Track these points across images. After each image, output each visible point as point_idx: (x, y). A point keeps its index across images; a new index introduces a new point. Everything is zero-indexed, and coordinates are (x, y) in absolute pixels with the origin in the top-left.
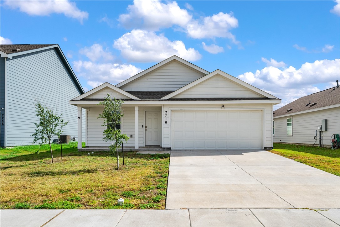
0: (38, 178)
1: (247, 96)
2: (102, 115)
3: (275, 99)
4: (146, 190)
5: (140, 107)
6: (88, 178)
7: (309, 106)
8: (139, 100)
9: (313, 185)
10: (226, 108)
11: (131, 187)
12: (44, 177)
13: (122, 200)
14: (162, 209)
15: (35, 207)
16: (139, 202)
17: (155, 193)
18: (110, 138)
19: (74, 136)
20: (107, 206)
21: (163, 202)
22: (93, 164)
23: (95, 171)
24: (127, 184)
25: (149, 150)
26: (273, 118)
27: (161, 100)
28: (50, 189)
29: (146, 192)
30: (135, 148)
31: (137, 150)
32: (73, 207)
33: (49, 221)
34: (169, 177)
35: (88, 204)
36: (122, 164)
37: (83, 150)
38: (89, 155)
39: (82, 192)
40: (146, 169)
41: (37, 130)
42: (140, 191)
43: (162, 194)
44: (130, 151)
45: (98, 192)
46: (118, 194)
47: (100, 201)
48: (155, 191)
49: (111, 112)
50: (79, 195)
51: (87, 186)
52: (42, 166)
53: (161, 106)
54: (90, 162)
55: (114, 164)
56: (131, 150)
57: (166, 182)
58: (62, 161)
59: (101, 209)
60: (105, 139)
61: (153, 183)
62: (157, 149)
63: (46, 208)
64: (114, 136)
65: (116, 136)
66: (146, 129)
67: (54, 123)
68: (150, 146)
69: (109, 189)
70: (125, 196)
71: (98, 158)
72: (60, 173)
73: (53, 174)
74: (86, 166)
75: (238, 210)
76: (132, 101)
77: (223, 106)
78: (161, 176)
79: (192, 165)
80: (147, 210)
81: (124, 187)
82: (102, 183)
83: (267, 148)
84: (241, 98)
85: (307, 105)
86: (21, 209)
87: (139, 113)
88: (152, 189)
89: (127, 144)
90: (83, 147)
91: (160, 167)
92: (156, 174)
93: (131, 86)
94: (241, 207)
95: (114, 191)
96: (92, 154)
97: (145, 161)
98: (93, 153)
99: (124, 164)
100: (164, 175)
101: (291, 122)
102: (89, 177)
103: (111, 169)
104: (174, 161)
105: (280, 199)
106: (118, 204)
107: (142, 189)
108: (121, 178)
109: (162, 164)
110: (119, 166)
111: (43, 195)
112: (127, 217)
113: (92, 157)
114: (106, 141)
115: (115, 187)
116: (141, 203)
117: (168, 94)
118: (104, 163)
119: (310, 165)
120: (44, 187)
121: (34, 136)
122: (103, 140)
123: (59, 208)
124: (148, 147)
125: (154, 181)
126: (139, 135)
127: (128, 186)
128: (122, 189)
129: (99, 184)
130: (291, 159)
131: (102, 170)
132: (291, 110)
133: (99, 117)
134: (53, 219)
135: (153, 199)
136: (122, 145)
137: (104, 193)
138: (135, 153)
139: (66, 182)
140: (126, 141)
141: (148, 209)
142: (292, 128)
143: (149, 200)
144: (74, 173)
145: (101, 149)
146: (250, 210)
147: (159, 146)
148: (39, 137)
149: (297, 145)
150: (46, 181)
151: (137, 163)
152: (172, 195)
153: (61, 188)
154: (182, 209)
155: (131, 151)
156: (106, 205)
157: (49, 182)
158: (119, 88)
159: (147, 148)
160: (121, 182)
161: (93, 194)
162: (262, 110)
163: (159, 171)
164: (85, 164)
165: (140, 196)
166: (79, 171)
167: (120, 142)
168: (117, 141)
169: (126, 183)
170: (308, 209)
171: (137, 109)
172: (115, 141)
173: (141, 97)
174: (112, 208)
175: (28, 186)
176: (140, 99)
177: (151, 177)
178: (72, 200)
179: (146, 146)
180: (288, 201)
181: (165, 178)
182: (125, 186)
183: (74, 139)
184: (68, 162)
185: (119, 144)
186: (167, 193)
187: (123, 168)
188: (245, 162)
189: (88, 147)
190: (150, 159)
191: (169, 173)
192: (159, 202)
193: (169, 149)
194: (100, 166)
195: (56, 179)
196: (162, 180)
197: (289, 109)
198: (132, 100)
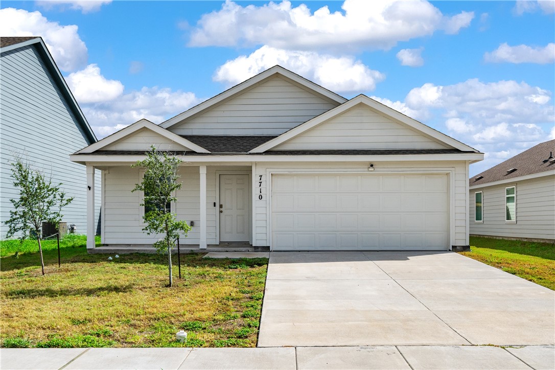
0: (27, 301)
1: (418, 146)
2: (140, 185)
3: (473, 152)
4: (225, 321)
5: (210, 168)
6: (117, 300)
7: (548, 163)
8: (208, 154)
9: (518, 311)
10: (378, 170)
11: (197, 315)
12: (37, 299)
13: (183, 333)
14: (251, 347)
15: (39, 345)
16: (213, 337)
17: (240, 325)
18: (156, 229)
19: (72, 224)
20: (159, 343)
21: (254, 338)
22: (122, 276)
23: (128, 288)
24: (190, 311)
25: (227, 252)
26: (468, 188)
27: (250, 154)
28: (54, 318)
29: (224, 323)
30: (200, 248)
31: (204, 252)
32: (101, 344)
33: (68, 364)
34: (264, 298)
35: (126, 341)
36: (177, 277)
37: (97, 252)
38: (111, 261)
39: (112, 323)
40: (223, 286)
41: (14, 211)
42: (213, 321)
43: (251, 325)
44: (190, 254)
45: (139, 322)
46: (176, 327)
47: (146, 336)
48: (240, 321)
49: (158, 179)
50: (108, 328)
51: (118, 314)
52: (25, 280)
53: (251, 165)
54: (116, 273)
55: (161, 277)
56: (192, 250)
57: (259, 307)
58: (60, 271)
59: (150, 347)
60: (147, 230)
61: (236, 309)
62: (244, 249)
63: (57, 346)
64: (164, 225)
65: (167, 225)
66: (221, 209)
67: (46, 200)
68: (229, 244)
69: (159, 319)
70: (187, 329)
71: (130, 266)
72: (64, 293)
73: (51, 293)
74: (110, 281)
75: (377, 347)
76: (193, 155)
77: (372, 166)
78: (251, 298)
79: (308, 278)
80: (226, 348)
81: (185, 315)
82: (144, 308)
83: (458, 247)
84: (407, 151)
85: (545, 162)
86: (15, 347)
87: (207, 179)
88: (235, 318)
89: (186, 239)
90: (97, 246)
91: (249, 282)
92: (241, 294)
93: (191, 126)
94: (382, 344)
95: (168, 320)
96: (117, 258)
97: (221, 271)
98: (117, 256)
99: (180, 277)
100: (256, 295)
101: (514, 195)
102: (119, 299)
103: (158, 285)
104: (275, 270)
105: (451, 332)
106: (178, 340)
107: (216, 318)
108: (177, 301)
109: (252, 277)
110: (172, 280)
111: (44, 327)
112: (194, 357)
113: (118, 266)
114: (148, 234)
115: (169, 314)
116: (216, 339)
117: (265, 142)
118: (142, 275)
119: (526, 279)
120: (44, 315)
121: (8, 224)
122: (144, 231)
123: (78, 347)
124: (225, 245)
125: (237, 305)
126: (207, 221)
127: (192, 314)
128: (180, 319)
129: (140, 311)
130: (498, 267)
131: (141, 287)
132: (515, 170)
133: (135, 190)
134: (73, 360)
135: (236, 334)
136: (176, 242)
137: (150, 324)
138: (199, 257)
139: (80, 306)
140: (185, 234)
141: (229, 346)
142: (514, 207)
143: (229, 334)
144: (89, 292)
145: (133, 250)
146: (397, 348)
147: (247, 244)
148: (18, 226)
149: (526, 240)
150: (43, 306)
151: (206, 274)
152: (269, 327)
153: (73, 316)
154: (285, 346)
155: (192, 253)
156: (157, 341)
157: (49, 307)
158: (166, 129)
159: (222, 247)
160: (179, 308)
161: (131, 325)
162: (447, 174)
163: (247, 289)
164: (107, 277)
165: (214, 329)
166: (99, 289)
167: (175, 236)
168: (168, 234)
169: (188, 309)
170: (493, 345)
171: (203, 171)
172: (164, 235)
173: (211, 147)
174: (169, 346)
175: (14, 314)
176: (210, 152)
177: (232, 299)
178: (98, 335)
179: (222, 244)
180: (463, 335)
181: (258, 300)
182: (187, 314)
183: (73, 229)
184: (72, 273)
185: (172, 240)
186: (260, 324)
187: (180, 283)
188: (410, 272)
189: (107, 245)
190: (230, 268)
191: (266, 292)
192: (246, 337)
193: (267, 249)
194: (134, 280)
195: (59, 302)
196: (252, 303)
197: (511, 169)
198: (192, 153)
